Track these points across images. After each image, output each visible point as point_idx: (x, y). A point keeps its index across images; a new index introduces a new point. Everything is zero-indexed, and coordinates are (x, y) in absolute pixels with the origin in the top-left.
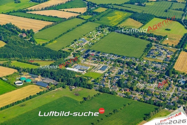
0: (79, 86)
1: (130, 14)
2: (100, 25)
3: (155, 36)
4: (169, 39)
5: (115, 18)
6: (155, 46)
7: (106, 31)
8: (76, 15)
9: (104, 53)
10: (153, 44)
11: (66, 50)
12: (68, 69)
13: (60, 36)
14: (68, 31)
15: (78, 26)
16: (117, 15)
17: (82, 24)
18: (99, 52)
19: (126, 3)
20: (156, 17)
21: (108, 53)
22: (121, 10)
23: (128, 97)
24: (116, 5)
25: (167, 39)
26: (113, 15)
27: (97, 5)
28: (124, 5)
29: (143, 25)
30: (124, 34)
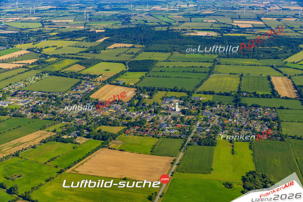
1: (78, 61)
2: (42, 71)
3: (90, 75)
5: (61, 65)
6: (85, 83)
7: (46, 75)
8: (22, 65)
9: (32, 92)
10: (83, 82)
14: (7, 78)
15: (18, 74)
16: (65, 62)
17: (24, 72)
18: (28, 91)
19: (80, 52)
20: (103, 61)
21: (36, 91)
22: (72, 58)
23: (35, 117)
24: (70, 54)
25: (101, 77)
26: (61, 63)
27: (50, 56)
28: (78, 54)
29: (85, 69)
30: (62, 76)
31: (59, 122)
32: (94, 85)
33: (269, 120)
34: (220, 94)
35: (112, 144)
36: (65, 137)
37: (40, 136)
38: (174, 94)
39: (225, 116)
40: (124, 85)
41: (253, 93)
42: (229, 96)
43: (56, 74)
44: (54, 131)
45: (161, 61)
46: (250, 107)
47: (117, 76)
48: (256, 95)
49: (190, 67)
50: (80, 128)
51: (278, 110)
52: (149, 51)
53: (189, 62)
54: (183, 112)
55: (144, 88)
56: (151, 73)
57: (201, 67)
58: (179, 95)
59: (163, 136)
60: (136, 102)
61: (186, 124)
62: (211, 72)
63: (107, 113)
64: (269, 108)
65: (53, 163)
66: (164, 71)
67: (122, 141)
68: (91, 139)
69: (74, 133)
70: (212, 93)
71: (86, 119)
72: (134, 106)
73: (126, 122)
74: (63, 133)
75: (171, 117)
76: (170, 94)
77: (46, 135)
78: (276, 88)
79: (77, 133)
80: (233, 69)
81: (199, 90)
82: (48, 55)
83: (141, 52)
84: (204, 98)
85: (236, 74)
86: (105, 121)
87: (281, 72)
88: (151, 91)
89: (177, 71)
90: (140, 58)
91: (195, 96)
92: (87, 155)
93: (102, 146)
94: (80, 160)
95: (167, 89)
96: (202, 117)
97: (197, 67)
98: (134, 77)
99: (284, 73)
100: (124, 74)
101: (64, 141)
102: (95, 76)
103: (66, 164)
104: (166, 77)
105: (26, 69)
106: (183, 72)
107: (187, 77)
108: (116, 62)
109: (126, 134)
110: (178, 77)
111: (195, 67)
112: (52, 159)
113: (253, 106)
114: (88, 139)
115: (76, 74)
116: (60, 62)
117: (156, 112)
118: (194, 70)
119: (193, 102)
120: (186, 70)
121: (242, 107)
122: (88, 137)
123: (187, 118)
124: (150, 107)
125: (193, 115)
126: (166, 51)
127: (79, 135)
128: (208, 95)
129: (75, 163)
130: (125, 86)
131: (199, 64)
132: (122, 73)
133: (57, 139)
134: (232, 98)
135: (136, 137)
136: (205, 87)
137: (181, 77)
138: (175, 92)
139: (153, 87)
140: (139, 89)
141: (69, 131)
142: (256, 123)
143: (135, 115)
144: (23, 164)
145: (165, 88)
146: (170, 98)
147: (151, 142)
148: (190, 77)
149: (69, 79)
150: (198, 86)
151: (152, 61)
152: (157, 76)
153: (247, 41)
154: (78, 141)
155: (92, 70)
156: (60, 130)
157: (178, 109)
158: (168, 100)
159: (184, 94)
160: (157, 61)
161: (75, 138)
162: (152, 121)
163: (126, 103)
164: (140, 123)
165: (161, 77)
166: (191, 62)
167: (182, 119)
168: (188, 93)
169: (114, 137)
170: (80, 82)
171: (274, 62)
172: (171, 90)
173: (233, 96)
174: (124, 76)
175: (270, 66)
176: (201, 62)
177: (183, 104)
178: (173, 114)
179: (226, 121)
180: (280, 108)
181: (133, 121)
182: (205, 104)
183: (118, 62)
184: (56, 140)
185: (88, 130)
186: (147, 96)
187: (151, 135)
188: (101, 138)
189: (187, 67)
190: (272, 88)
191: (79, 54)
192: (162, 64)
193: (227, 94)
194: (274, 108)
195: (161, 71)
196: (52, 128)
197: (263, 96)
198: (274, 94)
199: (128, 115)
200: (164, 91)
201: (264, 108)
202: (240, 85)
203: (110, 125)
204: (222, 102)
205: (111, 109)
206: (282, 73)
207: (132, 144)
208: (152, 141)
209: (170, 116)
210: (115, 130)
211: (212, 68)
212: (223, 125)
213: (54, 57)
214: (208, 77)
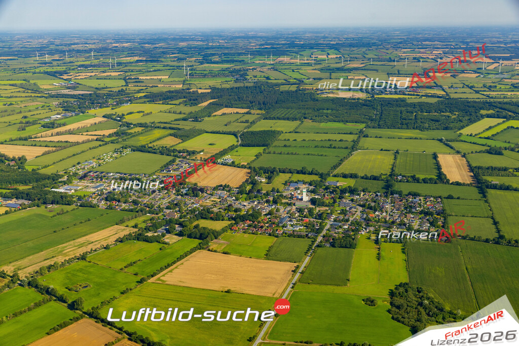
0: (57, 204)
1: (172, 132)
2: (122, 146)
3: (187, 151)
4: (204, 153)
5: (149, 137)
6: (180, 161)
7: (128, 151)
8: (95, 138)
9: (108, 173)
10: (178, 160)
11: (61, 173)
12: (53, 190)
13: (61, 160)
14: (74, 155)
15: (90, 149)
16: (154, 134)
17: (98, 147)
18: (102, 173)
19: (176, 120)
20: (207, 132)
21: (113, 173)
22: (164, 128)
23: (110, 208)
24: (162, 123)
25: (202, 153)
26: (150, 134)
27: (134, 125)
28: (172, 123)
29: (182, 143)
30: (149, 152)
31: (143, 214)
32: (192, 164)
33: (431, 214)
34: (365, 178)
35: (213, 245)
36: (150, 234)
37: (116, 233)
38: (301, 177)
39: (370, 208)
40: (233, 164)
41: (412, 177)
42: (378, 180)
43: (142, 149)
44: (135, 226)
45: (286, 133)
46: (406, 195)
47: (224, 152)
48: (415, 180)
49: (325, 140)
50: (170, 222)
51: (445, 200)
52: (270, 118)
53: (325, 133)
54: (313, 201)
55: (261, 168)
56: (271, 149)
57: (341, 141)
58: (308, 178)
59: (284, 235)
60: (248, 188)
61: (316, 218)
62: (354, 147)
63: (208, 203)
64: (433, 197)
65: (131, 270)
66: (290, 146)
67: (226, 241)
68: (185, 238)
69: (161, 230)
70: (353, 176)
71: (179, 211)
72: (246, 194)
73: (234, 214)
74: (147, 229)
75: (296, 208)
76: (296, 177)
77: (123, 231)
78: (444, 170)
79: (166, 229)
80: (385, 143)
81: (335, 172)
82: (131, 124)
83: (259, 119)
84: (343, 183)
85: (389, 151)
86: (205, 214)
87: (452, 148)
88: (270, 173)
89: (308, 146)
90: (257, 128)
91: (330, 181)
92: (179, 259)
93: (200, 247)
94: (168, 266)
95: (292, 171)
96: (338, 209)
97: (336, 141)
98: (248, 154)
99: (457, 149)
100: (234, 149)
101: (147, 240)
102: (194, 153)
103: (149, 270)
104: (292, 154)
105: (101, 143)
106: (316, 147)
107: (320, 154)
108: (224, 134)
109: (232, 232)
110: (308, 154)
111: (333, 141)
112: (131, 265)
113: (411, 194)
114: (181, 238)
115: (168, 150)
116: (147, 133)
117: (275, 202)
118: (330, 145)
119: (327, 188)
120: (320, 144)
121: (395, 195)
122: (180, 234)
123: (317, 210)
124: (267, 194)
125: (326, 206)
126: (294, 119)
127: (168, 232)
128: (349, 179)
129: (162, 269)
130: (234, 167)
131: (338, 137)
132: (232, 148)
133: (140, 237)
134: (381, 184)
135: (246, 235)
136: (345, 168)
137: (312, 155)
138: (303, 175)
139: (272, 167)
140: (254, 171)
141: (155, 227)
142: (413, 218)
143: (246, 206)
144: (92, 270)
145: (290, 169)
146: (296, 182)
147: (266, 241)
148: (324, 154)
149: (158, 156)
150: (335, 167)
151: (274, 132)
152: (280, 152)
153: (407, 105)
154: (167, 241)
155: (191, 144)
156: (143, 226)
157: (306, 198)
158: (293, 186)
159: (316, 178)
160: (280, 133)
161: (163, 235)
162: (270, 213)
163: (235, 189)
164: (253, 216)
165: (284, 154)
166: (327, 133)
167: (310, 211)
168: (321, 176)
169: (216, 235)
170: (174, 161)
171: (444, 135)
172: (298, 172)
173: (383, 180)
174: (234, 152)
175: (437, 140)
176: (342, 133)
177: (313, 192)
178: (299, 204)
179: (372, 215)
180: (448, 198)
181: (243, 213)
182: (343, 191)
183: (227, 134)
184: (136, 239)
185: (181, 225)
186: (264, 180)
187: (267, 233)
188: (198, 237)
189: (322, 140)
190: (439, 170)
191: (174, 123)
192: (287, 136)
193: (375, 178)
194: (440, 197)
195: (285, 146)
196: (132, 223)
197: (425, 181)
198: (441, 178)
199: (237, 205)
200: (288, 173)
201: (426, 197)
202: (394, 165)
203: (212, 219)
204: (367, 189)
205: (214, 197)
206: (454, 149)
207: (240, 245)
208: (268, 241)
209: (294, 208)
210: (218, 226)
211: (356, 142)
212: (367, 220)
213: (140, 127)
214: (350, 154)
